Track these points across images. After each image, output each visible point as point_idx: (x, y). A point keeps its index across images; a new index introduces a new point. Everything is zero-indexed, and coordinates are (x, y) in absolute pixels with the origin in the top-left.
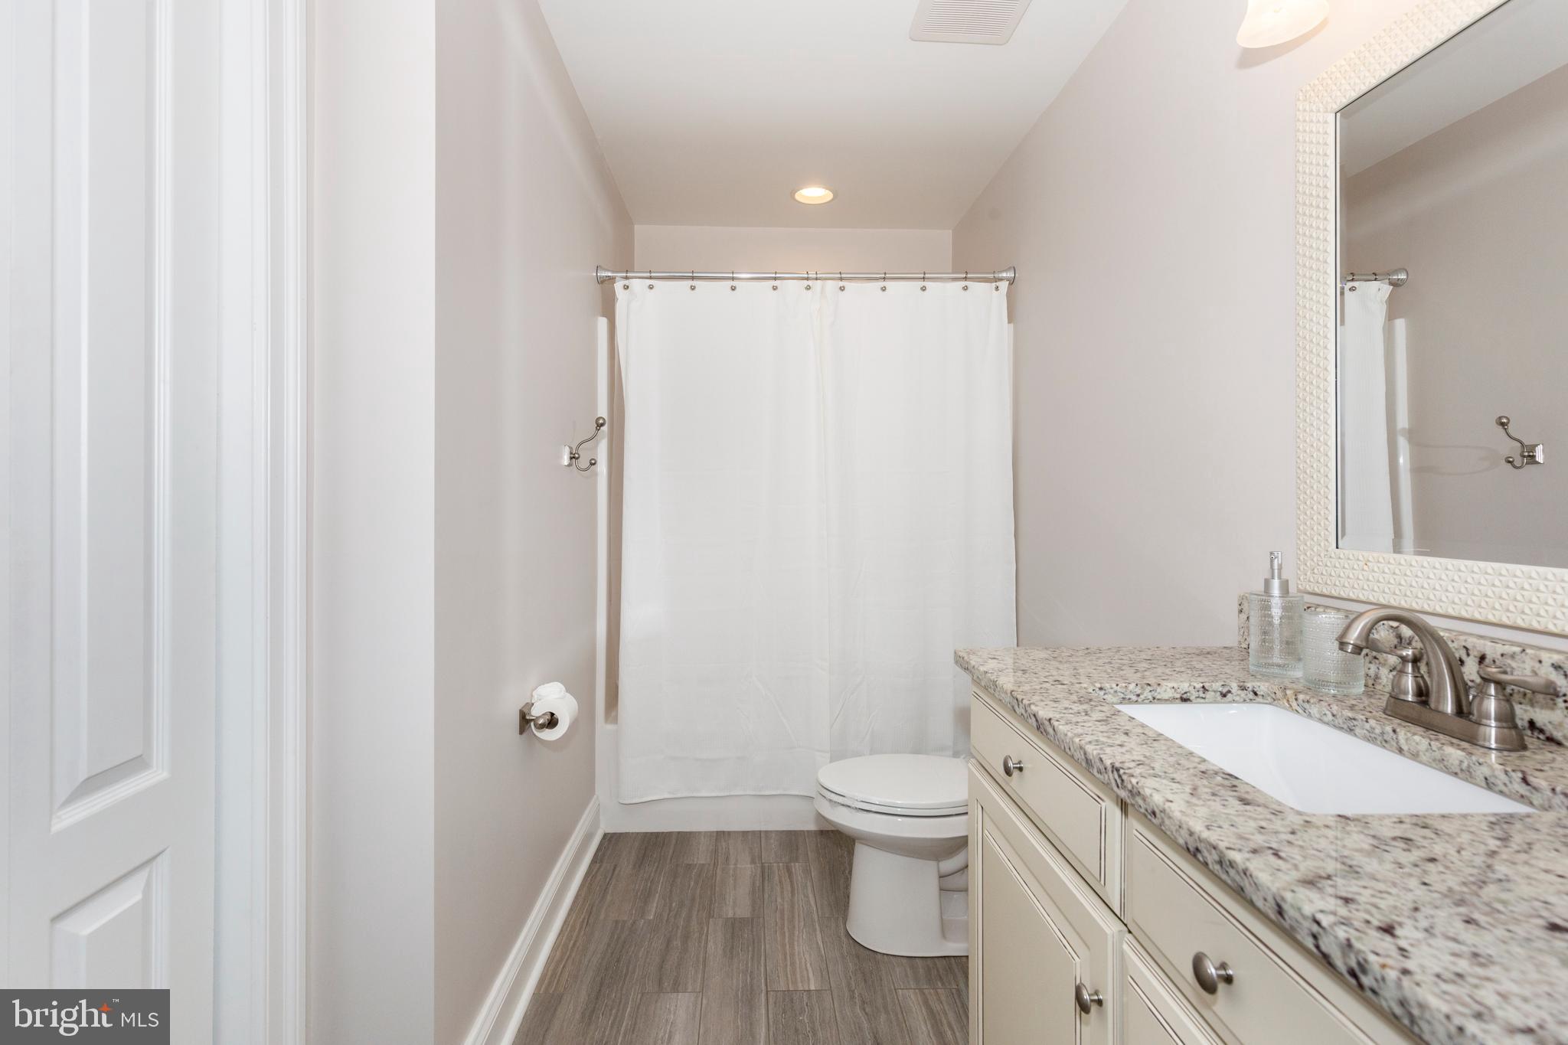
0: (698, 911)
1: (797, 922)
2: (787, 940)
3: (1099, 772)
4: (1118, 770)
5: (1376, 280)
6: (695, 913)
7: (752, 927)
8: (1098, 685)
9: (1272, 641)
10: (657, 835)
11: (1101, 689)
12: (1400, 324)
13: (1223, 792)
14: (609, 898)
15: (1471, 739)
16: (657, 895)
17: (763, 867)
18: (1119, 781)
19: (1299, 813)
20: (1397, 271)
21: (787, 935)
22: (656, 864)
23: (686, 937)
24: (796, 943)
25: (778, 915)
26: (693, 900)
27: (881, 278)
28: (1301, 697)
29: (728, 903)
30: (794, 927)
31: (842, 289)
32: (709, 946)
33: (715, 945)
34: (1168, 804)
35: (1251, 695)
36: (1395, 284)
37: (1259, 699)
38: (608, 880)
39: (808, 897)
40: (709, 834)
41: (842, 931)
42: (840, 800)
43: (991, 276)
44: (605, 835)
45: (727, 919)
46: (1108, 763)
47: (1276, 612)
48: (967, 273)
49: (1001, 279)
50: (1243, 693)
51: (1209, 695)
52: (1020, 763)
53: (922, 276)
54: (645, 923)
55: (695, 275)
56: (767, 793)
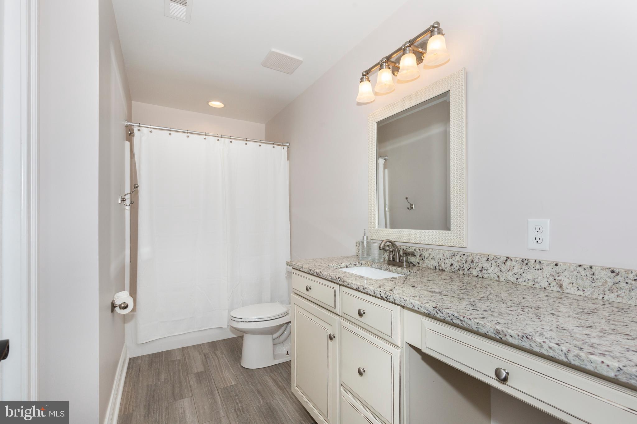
0: (183, 374)
1: (223, 368)
2: (220, 374)
3: (335, 280)
4: (340, 278)
5: (381, 158)
6: (181, 375)
7: (206, 373)
8: (328, 265)
9: (364, 252)
10: (155, 354)
11: (328, 266)
12: (386, 170)
13: (361, 278)
14: (141, 379)
15: (402, 266)
16: (163, 373)
17: (204, 354)
18: (340, 280)
19: (375, 279)
20: (386, 156)
21: (220, 372)
22: (159, 363)
23: (180, 382)
24: (224, 374)
25: (215, 367)
26: (179, 371)
27: (245, 140)
28: (371, 263)
29: (194, 368)
30: (222, 369)
31: (231, 142)
32: (191, 382)
33: (193, 381)
34: (352, 282)
35: (361, 265)
36: (385, 160)
37: (362, 265)
38: (138, 373)
39: (225, 360)
40: (179, 349)
41: (240, 367)
42: (241, 320)
43: (282, 144)
44: (130, 359)
45: (195, 374)
46: (337, 277)
47: (365, 244)
48: (274, 142)
49: (285, 146)
50: (359, 264)
51: (352, 265)
52: (310, 287)
53: (259, 141)
54: (161, 382)
55: (171, 129)
56: (202, 329)
